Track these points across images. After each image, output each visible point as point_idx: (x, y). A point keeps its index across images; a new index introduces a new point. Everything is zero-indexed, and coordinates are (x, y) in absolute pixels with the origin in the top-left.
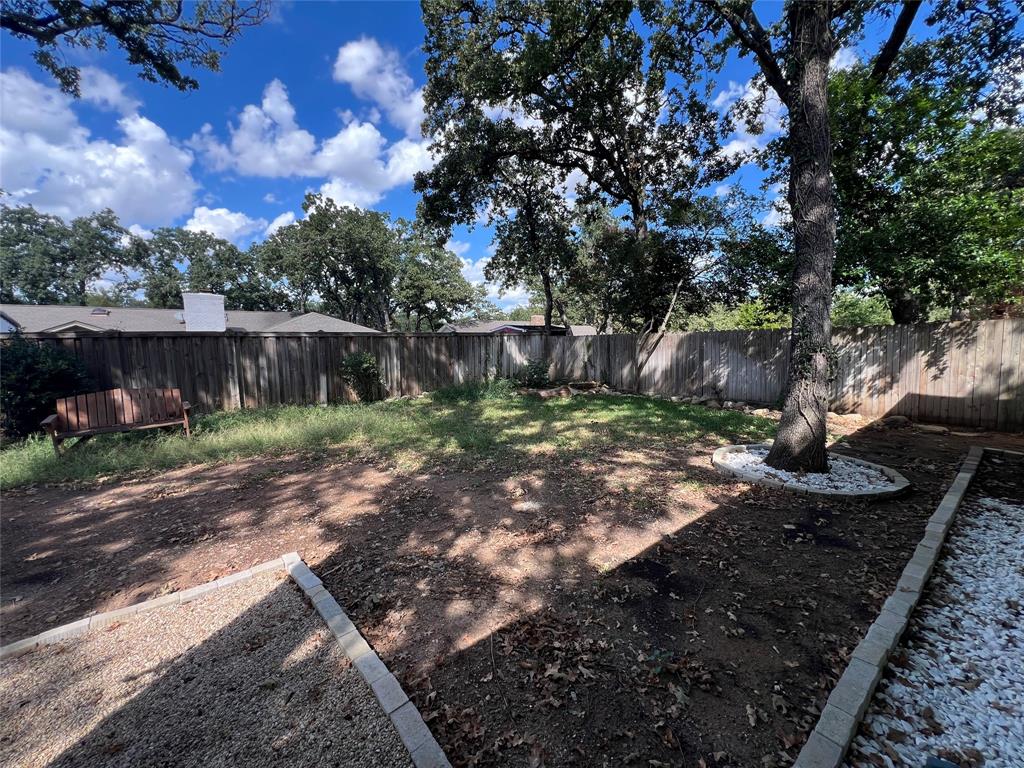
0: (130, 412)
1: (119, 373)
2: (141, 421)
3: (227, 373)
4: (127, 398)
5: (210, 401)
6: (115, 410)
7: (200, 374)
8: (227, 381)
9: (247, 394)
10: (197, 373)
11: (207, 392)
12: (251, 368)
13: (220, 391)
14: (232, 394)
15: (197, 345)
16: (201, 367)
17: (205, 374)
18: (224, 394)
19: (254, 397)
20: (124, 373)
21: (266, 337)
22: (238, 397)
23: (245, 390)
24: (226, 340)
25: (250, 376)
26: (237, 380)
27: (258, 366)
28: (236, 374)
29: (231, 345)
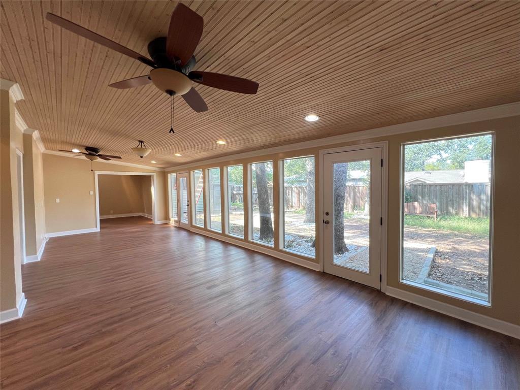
0: (419, 210)
1: (420, 198)
2: (421, 213)
3: (463, 200)
4: (418, 205)
5: (454, 212)
6: (414, 208)
7: (450, 200)
8: (463, 204)
9: (473, 211)
10: (449, 200)
11: (453, 208)
12: (476, 200)
13: (459, 208)
14: (465, 210)
15: (450, 188)
16: (451, 197)
17: (453, 200)
18: (461, 210)
19: (476, 213)
20: (422, 197)
21: (486, 185)
22: (467, 212)
23: (471, 208)
24: (464, 187)
25: (475, 203)
26: (467, 204)
27: (480, 199)
28: (467, 201)
29: (466, 189)
